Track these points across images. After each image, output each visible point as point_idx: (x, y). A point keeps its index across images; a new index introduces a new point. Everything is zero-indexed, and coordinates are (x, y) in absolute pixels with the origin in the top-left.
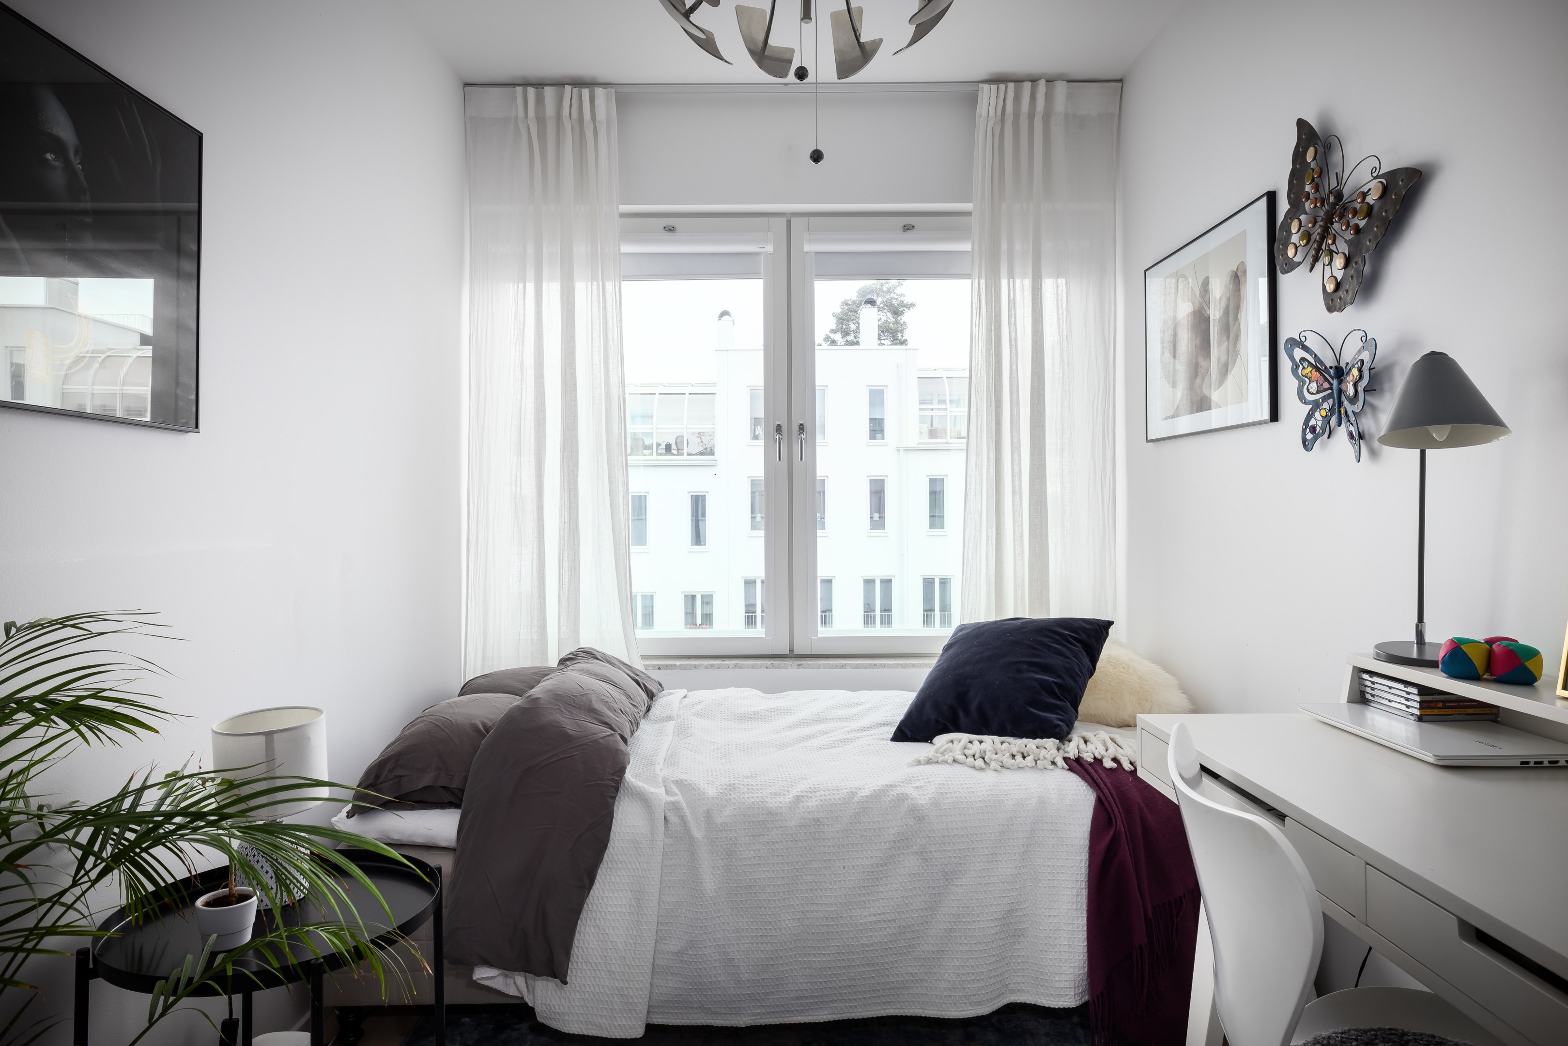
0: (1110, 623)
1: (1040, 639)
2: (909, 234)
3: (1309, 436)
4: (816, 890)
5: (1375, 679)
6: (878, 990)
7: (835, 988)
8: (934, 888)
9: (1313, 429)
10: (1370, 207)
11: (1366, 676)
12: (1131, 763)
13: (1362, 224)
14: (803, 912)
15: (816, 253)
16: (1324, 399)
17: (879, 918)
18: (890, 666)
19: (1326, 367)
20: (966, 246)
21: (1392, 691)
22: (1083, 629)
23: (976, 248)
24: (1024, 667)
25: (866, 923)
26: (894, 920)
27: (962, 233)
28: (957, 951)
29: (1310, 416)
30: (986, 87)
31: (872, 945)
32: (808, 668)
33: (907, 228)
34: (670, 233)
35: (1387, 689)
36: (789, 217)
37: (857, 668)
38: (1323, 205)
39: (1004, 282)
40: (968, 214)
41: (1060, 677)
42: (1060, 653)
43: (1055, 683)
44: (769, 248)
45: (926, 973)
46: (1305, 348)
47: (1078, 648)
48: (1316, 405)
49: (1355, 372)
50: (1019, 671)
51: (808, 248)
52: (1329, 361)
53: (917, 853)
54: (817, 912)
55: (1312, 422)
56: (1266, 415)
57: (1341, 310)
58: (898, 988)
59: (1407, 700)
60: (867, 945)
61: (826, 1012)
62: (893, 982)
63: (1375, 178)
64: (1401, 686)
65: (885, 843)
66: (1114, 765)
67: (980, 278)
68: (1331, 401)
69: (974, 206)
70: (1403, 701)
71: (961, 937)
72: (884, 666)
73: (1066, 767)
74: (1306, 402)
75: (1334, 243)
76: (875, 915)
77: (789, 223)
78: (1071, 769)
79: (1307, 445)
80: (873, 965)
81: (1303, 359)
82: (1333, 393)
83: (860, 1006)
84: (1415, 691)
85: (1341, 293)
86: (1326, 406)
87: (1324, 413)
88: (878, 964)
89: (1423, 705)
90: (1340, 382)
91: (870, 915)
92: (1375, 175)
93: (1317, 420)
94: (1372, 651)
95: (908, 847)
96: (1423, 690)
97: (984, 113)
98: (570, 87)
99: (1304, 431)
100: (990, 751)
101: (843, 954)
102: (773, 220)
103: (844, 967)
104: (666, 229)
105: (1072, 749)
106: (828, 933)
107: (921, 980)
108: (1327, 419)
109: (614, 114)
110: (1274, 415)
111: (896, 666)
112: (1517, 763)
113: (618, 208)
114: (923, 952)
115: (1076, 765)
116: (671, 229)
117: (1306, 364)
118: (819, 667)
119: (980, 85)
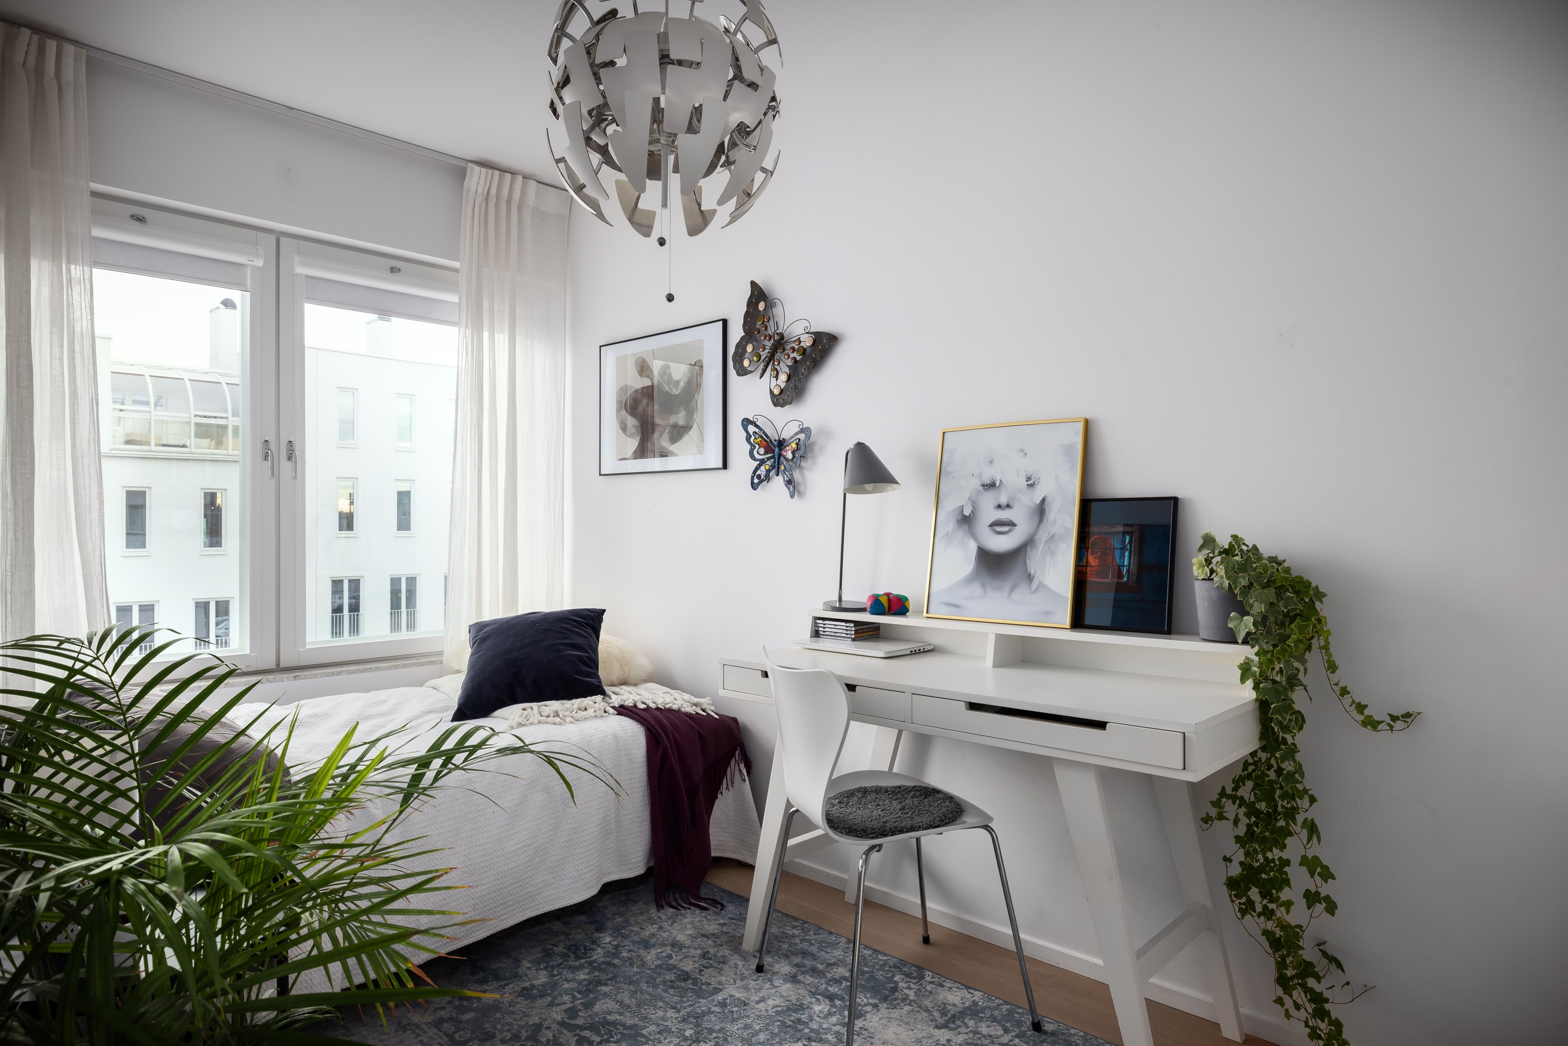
0: (604, 611)
1: (564, 625)
2: (394, 276)
3: (756, 481)
4: (475, 835)
5: (826, 622)
6: (521, 901)
7: (492, 909)
8: (556, 812)
9: (759, 477)
10: (805, 350)
11: (818, 621)
12: (655, 703)
13: (798, 358)
14: (465, 855)
15: (306, 276)
16: (769, 459)
17: (521, 845)
18: (384, 669)
19: (770, 440)
20: (454, 298)
21: (837, 627)
22: (589, 616)
23: (464, 301)
24: (562, 647)
25: (513, 851)
26: (532, 844)
27: (451, 286)
28: (576, 854)
29: (757, 469)
30: (477, 168)
31: (518, 866)
32: (305, 679)
33: (393, 270)
34: (139, 224)
35: (834, 627)
36: (279, 236)
37: (353, 673)
38: (770, 339)
39: (486, 335)
40: (457, 271)
41: (587, 652)
42: (581, 635)
43: (586, 657)
44: (260, 263)
45: (553, 878)
46: (756, 426)
47: (590, 631)
48: (762, 462)
49: (794, 445)
50: (559, 651)
51: (299, 270)
52: (773, 436)
53: (542, 790)
54: (477, 852)
55: (759, 472)
56: (721, 466)
57: (782, 406)
58: (534, 896)
59: (847, 630)
60: (514, 868)
61: (485, 930)
62: (531, 892)
63: (807, 333)
64: (844, 624)
65: (521, 787)
66: (645, 706)
67: (467, 327)
68: (772, 460)
69: (461, 265)
70: (845, 631)
71: (578, 843)
72: (378, 669)
73: (616, 712)
74: (755, 459)
75: (778, 364)
76: (518, 843)
77: (278, 241)
78: (619, 714)
79: (754, 486)
80: (518, 882)
81: (754, 432)
82: (774, 455)
83: (509, 917)
84: (852, 625)
85: (782, 396)
86: (769, 463)
87: (767, 467)
88: (521, 881)
89: (856, 632)
90: (781, 450)
91: (515, 845)
92: (807, 331)
93: (762, 471)
94: (821, 607)
95: (535, 787)
96: (857, 623)
97: (473, 189)
98: (29, 32)
99: (752, 478)
100: (562, 710)
101: (498, 879)
102: (261, 235)
103: (498, 890)
104: (134, 218)
105: (616, 701)
106: (487, 866)
107: (550, 884)
108: (768, 472)
109: (83, 77)
110: (725, 466)
111: (389, 668)
112: (909, 652)
113: (88, 185)
114: (551, 862)
115: (623, 710)
116: (140, 219)
117: (757, 436)
118: (316, 676)
119: (470, 164)
